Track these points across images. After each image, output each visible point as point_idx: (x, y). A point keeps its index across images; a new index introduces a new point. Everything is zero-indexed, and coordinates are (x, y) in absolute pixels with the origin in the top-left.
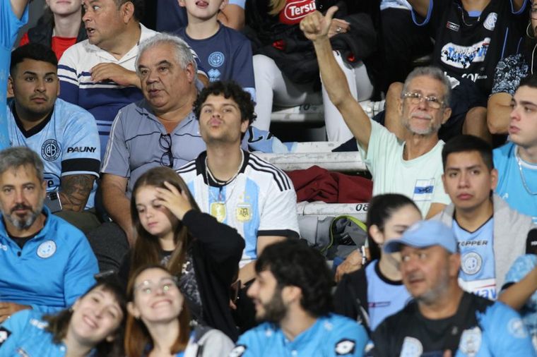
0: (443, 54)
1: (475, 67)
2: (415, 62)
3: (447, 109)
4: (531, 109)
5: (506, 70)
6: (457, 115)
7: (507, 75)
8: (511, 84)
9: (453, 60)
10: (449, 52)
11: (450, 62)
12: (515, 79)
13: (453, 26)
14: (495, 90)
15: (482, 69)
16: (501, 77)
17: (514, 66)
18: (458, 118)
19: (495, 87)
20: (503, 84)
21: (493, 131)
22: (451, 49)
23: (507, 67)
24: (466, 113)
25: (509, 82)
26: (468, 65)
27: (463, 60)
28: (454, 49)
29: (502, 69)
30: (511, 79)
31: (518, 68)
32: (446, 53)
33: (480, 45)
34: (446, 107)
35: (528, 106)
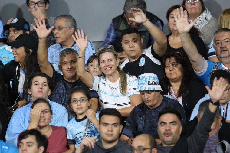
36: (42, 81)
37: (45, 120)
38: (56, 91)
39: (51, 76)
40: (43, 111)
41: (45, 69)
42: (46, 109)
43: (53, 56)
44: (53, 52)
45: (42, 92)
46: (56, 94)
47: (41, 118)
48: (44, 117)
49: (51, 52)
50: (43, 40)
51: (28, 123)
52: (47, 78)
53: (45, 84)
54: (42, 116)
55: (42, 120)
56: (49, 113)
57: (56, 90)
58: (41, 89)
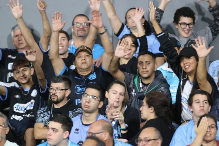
0: (14, 108)
1: (28, 112)
2: (4, 110)
3: (7, 128)
4: (55, 131)
5: (41, 113)
6: (22, 131)
7: (42, 115)
8: (43, 119)
9: (19, 110)
10: (17, 107)
11: (17, 111)
12: (45, 117)
13: (17, 96)
14: (37, 121)
15: (32, 112)
16: (39, 116)
17: (44, 112)
18: (22, 132)
19: (37, 120)
20: (40, 119)
21: (36, 138)
22: (18, 106)
23: (42, 112)
24: (25, 130)
25: (43, 118)
26: (25, 111)
27: (23, 109)
28: (19, 106)
29: (39, 113)
30: (43, 117)
31: (46, 112)
32: (16, 108)
33: (30, 103)
34: (6, 127)
35: (54, 130)
36: (203, 100)
37: (211, 135)
38: (215, 108)
39: (210, 93)
40: (209, 126)
41: (204, 87)
42: (212, 125)
43: (215, 71)
44: (215, 67)
45: (204, 110)
46: (215, 110)
47: (208, 133)
48: (211, 132)
49: (213, 67)
50: (202, 59)
51: (190, 138)
52: (207, 96)
53: (206, 101)
54: (208, 131)
55: (208, 135)
56: (215, 129)
57: (215, 106)
58: (202, 108)
